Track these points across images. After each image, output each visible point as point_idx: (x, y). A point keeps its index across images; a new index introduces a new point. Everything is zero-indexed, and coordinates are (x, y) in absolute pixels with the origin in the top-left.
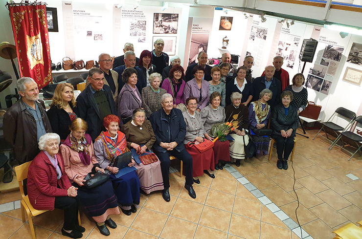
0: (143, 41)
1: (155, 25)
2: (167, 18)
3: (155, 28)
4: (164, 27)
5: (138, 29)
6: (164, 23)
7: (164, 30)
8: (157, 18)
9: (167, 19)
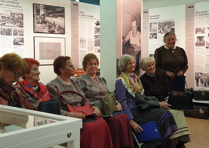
0: (20, 43)
1: (36, 21)
2: (51, 11)
3: (36, 25)
4: (47, 24)
5: (12, 25)
6: (48, 19)
7: (47, 27)
8: (38, 11)
9: (50, 13)
